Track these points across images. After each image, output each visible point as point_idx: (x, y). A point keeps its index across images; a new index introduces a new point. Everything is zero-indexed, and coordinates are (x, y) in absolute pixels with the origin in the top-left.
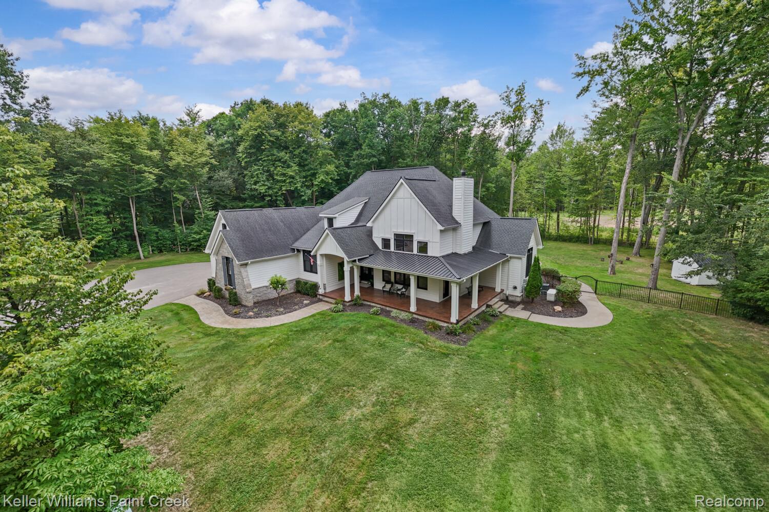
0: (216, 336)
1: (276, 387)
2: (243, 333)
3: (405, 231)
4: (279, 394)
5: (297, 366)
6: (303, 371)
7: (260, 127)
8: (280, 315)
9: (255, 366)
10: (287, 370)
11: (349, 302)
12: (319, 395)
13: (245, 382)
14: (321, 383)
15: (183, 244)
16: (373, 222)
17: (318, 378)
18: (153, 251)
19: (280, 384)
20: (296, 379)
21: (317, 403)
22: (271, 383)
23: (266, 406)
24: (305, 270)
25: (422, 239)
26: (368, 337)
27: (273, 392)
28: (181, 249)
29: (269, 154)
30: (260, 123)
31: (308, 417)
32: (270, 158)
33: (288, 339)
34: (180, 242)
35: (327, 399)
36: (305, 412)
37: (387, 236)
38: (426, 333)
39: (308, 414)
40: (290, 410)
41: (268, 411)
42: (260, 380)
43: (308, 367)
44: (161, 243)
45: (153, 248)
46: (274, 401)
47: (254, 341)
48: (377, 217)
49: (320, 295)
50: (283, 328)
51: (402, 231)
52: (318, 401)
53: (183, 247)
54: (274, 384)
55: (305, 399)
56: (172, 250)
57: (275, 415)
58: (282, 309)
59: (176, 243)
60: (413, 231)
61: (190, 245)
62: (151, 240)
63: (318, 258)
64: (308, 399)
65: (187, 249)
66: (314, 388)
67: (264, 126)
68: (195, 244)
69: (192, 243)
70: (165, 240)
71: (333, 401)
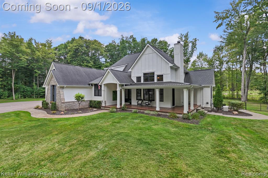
0: (36, 121)
1: (70, 146)
2: (55, 120)
3: (150, 71)
4: (71, 151)
5: (88, 134)
6: (92, 136)
7: (77, 46)
8: (79, 114)
9: (57, 135)
10: (80, 136)
11: (119, 108)
12: (104, 151)
13: (46, 144)
14: (105, 144)
15: (36, 94)
16: (132, 69)
17: (103, 141)
18: (21, 97)
19: (73, 145)
20: (87, 141)
21: (103, 156)
22: (67, 144)
23: (59, 159)
24: (95, 95)
25: (160, 73)
26: (134, 121)
27: (67, 149)
28: (35, 96)
29: (80, 57)
30: (78, 44)
31: (95, 167)
32: (81, 59)
33: (83, 122)
34: (35, 93)
35: (111, 153)
36: (93, 163)
37: (139, 75)
38: (170, 119)
39: (95, 165)
40: (79, 162)
41: (59, 163)
42: (58, 142)
43: (96, 135)
44: (25, 93)
45: (21, 95)
46: (67, 155)
47: (60, 123)
48: (134, 66)
49: (103, 107)
50: (80, 118)
51: (148, 71)
52: (104, 155)
53: (36, 95)
54: (68, 144)
55: (93, 153)
56: (30, 97)
57: (65, 166)
58: (81, 111)
59: (33, 93)
60: (154, 70)
61: (40, 94)
62: (21, 92)
63: (103, 86)
64: (95, 154)
65: (38, 97)
66: (100, 146)
67: (79, 45)
68: (42, 94)
69: (41, 93)
70: (27, 92)
71: (116, 154)
